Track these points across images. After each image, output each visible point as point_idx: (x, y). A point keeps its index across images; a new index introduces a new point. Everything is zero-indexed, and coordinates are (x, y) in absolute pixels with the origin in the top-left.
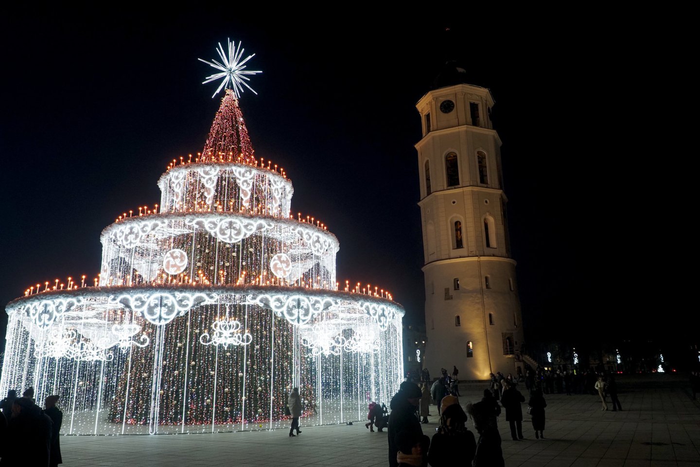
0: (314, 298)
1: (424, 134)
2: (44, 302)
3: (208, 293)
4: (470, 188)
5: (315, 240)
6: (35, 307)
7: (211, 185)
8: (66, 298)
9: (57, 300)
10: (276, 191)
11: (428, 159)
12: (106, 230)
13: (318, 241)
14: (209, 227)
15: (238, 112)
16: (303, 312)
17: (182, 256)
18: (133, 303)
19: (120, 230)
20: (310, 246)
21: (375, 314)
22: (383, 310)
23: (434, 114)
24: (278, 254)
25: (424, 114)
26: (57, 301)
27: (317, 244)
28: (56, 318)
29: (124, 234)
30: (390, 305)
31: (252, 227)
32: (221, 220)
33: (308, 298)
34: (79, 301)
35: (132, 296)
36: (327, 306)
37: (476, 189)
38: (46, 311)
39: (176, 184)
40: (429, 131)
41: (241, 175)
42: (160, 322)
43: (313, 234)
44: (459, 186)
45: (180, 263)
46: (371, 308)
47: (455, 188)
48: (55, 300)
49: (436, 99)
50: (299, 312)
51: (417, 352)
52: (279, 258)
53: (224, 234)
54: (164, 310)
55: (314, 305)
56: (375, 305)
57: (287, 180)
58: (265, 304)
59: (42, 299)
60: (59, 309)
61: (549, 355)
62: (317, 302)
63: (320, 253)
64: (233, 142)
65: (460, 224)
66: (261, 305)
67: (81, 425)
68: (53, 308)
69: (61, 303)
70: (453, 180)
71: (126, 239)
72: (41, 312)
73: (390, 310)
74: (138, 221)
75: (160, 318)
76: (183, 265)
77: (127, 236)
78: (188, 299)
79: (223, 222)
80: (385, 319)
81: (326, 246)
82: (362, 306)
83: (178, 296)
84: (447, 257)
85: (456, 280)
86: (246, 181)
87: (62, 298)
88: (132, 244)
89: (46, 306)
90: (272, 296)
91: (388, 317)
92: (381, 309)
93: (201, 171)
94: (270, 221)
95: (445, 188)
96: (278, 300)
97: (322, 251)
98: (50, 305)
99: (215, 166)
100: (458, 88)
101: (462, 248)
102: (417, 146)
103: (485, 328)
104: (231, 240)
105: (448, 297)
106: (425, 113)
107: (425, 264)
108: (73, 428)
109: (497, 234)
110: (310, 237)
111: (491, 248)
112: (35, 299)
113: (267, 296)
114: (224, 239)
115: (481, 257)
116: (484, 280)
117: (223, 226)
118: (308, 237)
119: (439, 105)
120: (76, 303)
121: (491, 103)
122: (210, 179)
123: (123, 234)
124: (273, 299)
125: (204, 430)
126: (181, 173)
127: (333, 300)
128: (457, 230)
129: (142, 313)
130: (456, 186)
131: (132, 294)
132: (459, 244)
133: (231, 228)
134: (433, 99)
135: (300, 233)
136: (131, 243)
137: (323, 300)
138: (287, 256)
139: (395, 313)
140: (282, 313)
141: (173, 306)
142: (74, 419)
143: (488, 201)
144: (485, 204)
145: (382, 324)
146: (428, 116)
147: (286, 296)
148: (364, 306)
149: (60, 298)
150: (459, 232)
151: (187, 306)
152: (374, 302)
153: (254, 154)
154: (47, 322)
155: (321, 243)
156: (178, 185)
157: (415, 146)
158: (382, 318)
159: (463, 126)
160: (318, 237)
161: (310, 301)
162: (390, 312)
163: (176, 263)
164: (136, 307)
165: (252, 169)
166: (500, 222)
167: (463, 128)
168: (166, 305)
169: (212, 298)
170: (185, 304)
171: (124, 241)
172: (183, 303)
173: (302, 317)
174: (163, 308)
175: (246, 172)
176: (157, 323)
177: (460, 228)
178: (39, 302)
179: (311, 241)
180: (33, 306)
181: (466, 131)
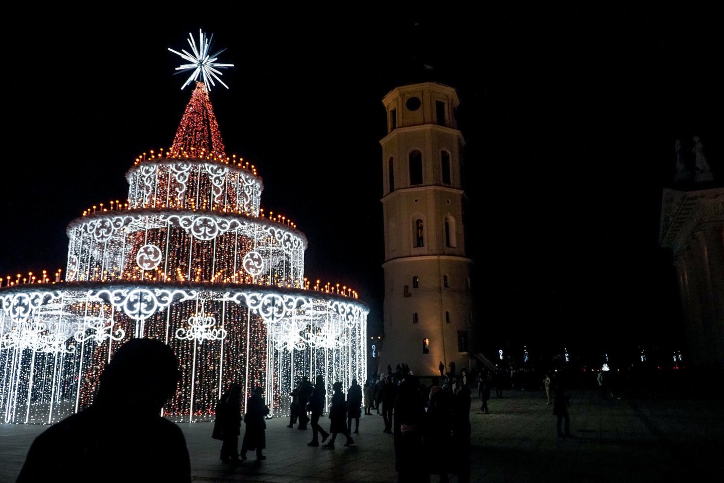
0: (287, 297)
1: (389, 130)
2: (19, 295)
3: (186, 290)
4: (432, 188)
5: (286, 239)
6: (8, 299)
7: (182, 181)
8: (42, 292)
9: (33, 293)
10: (247, 189)
11: (392, 155)
12: (74, 222)
13: (288, 240)
14: (183, 224)
15: (209, 106)
16: (277, 310)
17: (156, 251)
18: (112, 298)
19: (90, 223)
20: (281, 244)
21: (343, 313)
22: (351, 309)
23: (400, 110)
24: (251, 252)
25: (390, 110)
26: (33, 295)
27: (287, 243)
28: (32, 310)
29: (96, 228)
30: (357, 304)
31: (226, 225)
32: (196, 218)
33: (282, 297)
34: (56, 295)
35: (111, 292)
36: (300, 304)
37: (439, 188)
38: (20, 304)
39: (146, 178)
40: (394, 128)
41: (214, 172)
42: (139, 317)
43: (284, 233)
44: (422, 185)
45: (154, 258)
46: (340, 306)
47: (418, 187)
48: (30, 294)
49: (402, 95)
50: (273, 310)
51: (373, 348)
52: (252, 255)
53: (198, 231)
54: (144, 305)
55: (287, 303)
56: (343, 304)
57: (258, 177)
58: (241, 301)
59: (17, 291)
60: (36, 301)
61: (501, 352)
62: (290, 300)
63: (291, 251)
64: (204, 137)
65: (422, 222)
66: (238, 302)
67: (61, 415)
68: (28, 301)
69: (37, 297)
70: (416, 179)
71: (98, 234)
72: (15, 305)
73: (357, 308)
74: (111, 215)
75: (140, 313)
76: (157, 261)
77: (98, 229)
78: (167, 295)
79: (197, 219)
80: (352, 318)
81: (296, 244)
82: (331, 304)
83: (157, 293)
84: (408, 254)
85: (415, 278)
86: (218, 178)
87: (39, 291)
88: (104, 239)
89: (21, 299)
90: (248, 294)
91: (355, 316)
92: (349, 308)
93: (173, 166)
94: (244, 220)
95: (409, 186)
96: (254, 298)
97: (292, 250)
98: (24, 298)
99: (187, 161)
100: (426, 86)
101: (423, 246)
102: (382, 142)
103: (442, 325)
104: (205, 237)
105: (407, 294)
106: (391, 108)
107: (386, 260)
108: (52, 417)
109: (457, 233)
110: (282, 236)
111: (451, 247)
112: (9, 292)
113: (244, 294)
114: (198, 236)
115: (441, 256)
116: (442, 278)
117: (197, 223)
118: (280, 236)
119: (406, 102)
120: (53, 297)
121: (457, 102)
122: (182, 174)
123: (94, 228)
124: (248, 297)
125: (182, 420)
126: (152, 167)
127: (306, 299)
128: (418, 228)
129: (122, 307)
130: (420, 185)
131: (112, 289)
132: (419, 242)
133: (205, 226)
134: (400, 95)
135: (272, 232)
136: (103, 237)
137: (295, 298)
138: (259, 254)
139: (361, 311)
140: (258, 310)
141: (152, 302)
142: (53, 408)
143: (450, 201)
144: (448, 204)
145: (349, 322)
146: (394, 112)
147: (262, 294)
148: (334, 305)
149: (36, 291)
150: (420, 230)
151: (166, 302)
152: (343, 302)
153: (225, 150)
154: (22, 315)
155: (291, 241)
156: (149, 179)
157: (380, 142)
158: (350, 317)
159: (429, 125)
160: (289, 236)
161: (284, 299)
162: (357, 311)
163: (149, 259)
164: (116, 302)
165: (224, 166)
166: (461, 222)
167: (428, 127)
168: (146, 301)
169: (191, 295)
170: (165, 300)
171: (95, 235)
172: (163, 299)
173: (276, 315)
174: (142, 304)
175: (218, 169)
176: (136, 318)
177: (422, 226)
178: (13, 295)
179: (282, 240)
180: (6, 298)
181: (431, 130)
